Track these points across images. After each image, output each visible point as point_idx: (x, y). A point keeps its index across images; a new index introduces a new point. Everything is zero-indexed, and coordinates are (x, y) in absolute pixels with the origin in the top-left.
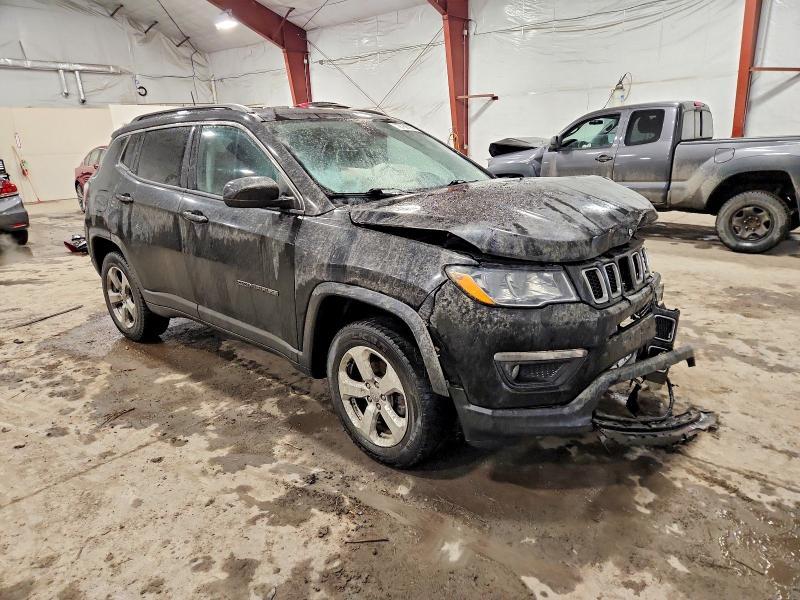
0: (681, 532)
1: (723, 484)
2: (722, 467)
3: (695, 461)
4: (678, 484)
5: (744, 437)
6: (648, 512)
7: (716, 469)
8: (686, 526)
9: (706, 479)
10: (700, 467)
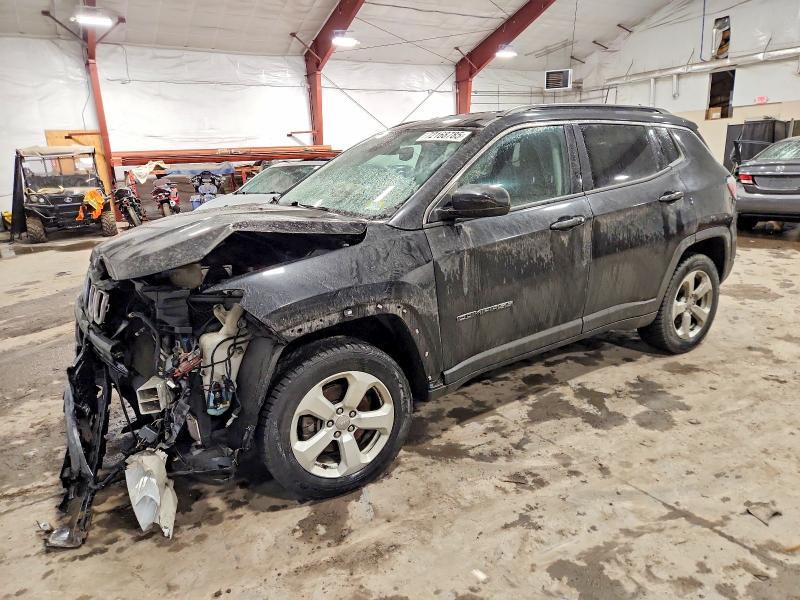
0: (25, 454)
1: (12, 496)
2: (20, 508)
3: (46, 496)
4: (47, 474)
5: (9, 555)
6: (55, 449)
7: (25, 503)
8: (25, 458)
9: (27, 491)
10: (39, 496)
